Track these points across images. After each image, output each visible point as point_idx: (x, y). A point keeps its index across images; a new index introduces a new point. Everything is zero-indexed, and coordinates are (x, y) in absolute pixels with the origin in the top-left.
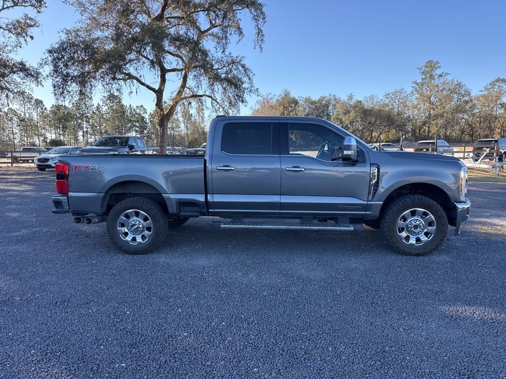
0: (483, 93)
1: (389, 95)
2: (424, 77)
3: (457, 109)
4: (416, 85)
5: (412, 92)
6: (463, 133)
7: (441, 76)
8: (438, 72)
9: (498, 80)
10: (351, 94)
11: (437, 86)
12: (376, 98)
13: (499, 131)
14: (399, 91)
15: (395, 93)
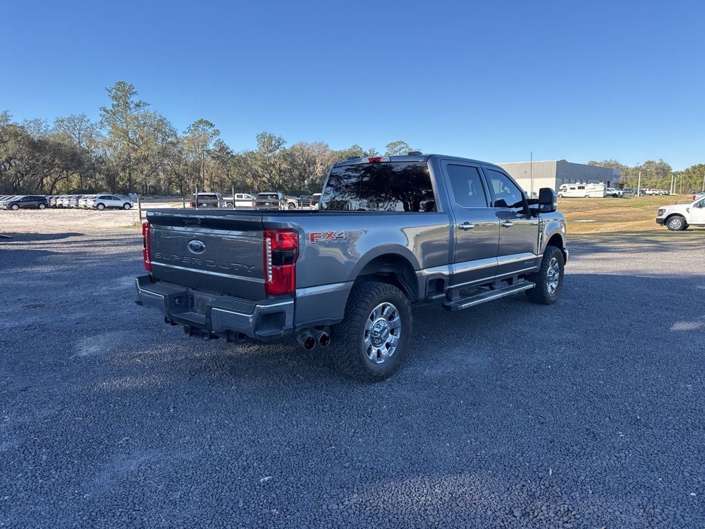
0: (187, 135)
1: (62, 121)
2: (115, 103)
3: (164, 152)
4: (105, 113)
5: (101, 122)
6: (170, 183)
7: (138, 105)
8: (135, 99)
9: (201, 122)
10: (5, 112)
11: (136, 118)
12: (44, 124)
13: (209, 183)
14: (78, 119)
15: (71, 120)
